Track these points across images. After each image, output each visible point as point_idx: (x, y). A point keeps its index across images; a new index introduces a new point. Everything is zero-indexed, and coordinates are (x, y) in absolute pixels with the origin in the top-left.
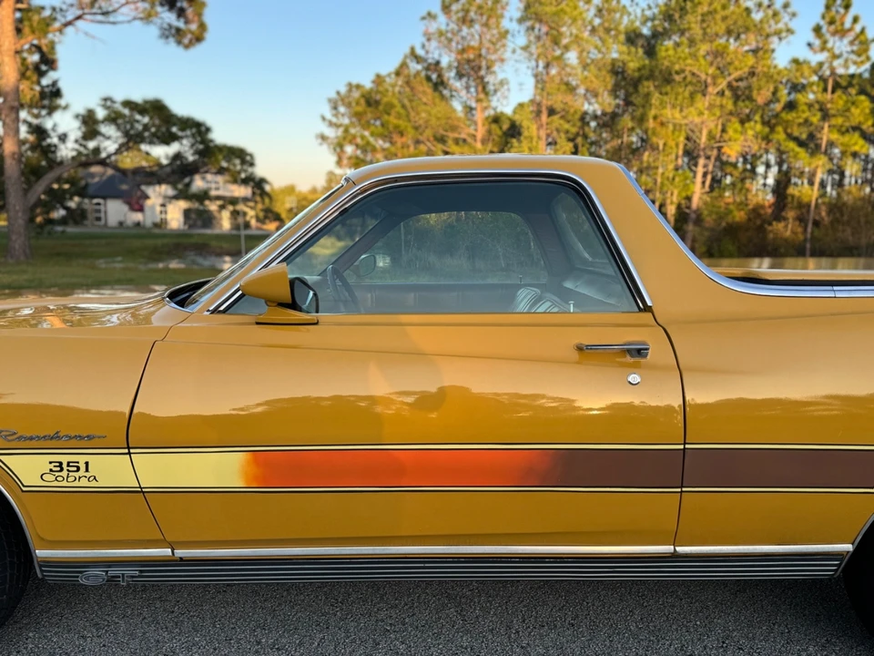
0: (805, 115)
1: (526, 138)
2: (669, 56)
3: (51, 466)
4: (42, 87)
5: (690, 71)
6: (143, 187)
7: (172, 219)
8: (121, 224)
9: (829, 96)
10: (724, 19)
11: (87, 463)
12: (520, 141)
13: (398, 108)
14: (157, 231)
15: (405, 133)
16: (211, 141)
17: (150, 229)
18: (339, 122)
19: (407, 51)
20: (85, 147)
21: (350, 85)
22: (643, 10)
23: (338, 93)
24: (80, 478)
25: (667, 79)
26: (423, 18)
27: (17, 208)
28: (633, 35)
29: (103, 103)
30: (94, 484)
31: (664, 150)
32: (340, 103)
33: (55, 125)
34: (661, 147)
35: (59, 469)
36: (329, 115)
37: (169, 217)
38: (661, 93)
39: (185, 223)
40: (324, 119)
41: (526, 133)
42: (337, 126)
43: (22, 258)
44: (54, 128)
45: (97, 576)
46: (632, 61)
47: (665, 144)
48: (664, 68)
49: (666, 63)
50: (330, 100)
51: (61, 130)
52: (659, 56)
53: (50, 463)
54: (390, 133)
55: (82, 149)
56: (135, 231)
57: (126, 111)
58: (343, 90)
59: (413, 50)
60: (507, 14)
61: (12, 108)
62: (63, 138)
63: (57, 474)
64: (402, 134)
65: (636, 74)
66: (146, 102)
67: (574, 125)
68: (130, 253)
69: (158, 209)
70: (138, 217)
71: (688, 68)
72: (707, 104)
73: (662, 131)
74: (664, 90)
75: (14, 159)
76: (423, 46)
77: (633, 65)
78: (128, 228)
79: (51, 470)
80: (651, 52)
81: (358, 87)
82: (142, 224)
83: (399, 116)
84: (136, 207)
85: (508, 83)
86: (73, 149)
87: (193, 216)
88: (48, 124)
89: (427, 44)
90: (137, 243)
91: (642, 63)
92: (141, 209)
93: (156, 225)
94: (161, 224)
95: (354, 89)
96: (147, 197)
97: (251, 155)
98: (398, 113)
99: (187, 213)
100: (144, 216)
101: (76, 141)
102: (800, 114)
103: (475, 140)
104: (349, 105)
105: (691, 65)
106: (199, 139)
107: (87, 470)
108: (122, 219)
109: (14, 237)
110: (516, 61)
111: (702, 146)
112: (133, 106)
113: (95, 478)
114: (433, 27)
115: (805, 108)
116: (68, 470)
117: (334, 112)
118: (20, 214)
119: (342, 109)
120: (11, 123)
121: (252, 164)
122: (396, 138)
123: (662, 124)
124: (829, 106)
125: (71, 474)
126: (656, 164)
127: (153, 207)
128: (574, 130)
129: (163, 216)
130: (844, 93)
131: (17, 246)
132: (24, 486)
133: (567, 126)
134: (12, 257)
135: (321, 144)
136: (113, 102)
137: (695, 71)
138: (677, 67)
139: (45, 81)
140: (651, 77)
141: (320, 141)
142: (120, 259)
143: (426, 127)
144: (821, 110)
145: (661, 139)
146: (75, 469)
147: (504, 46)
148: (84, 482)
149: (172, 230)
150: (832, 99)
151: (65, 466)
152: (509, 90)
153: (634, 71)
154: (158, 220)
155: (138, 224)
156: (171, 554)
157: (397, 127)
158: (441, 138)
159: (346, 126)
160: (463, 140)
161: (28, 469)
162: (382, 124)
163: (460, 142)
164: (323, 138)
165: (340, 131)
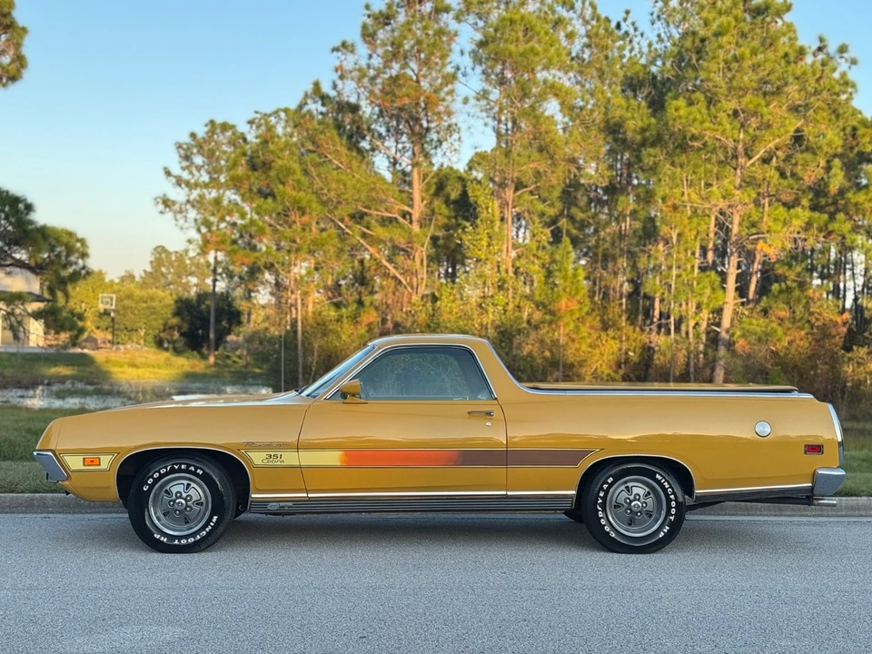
1: (484, 221)
2: (681, 117)
10: (755, 67)
11: (281, 455)
12: (475, 226)
13: (299, 175)
15: (308, 210)
16: (31, 222)
18: (192, 180)
19: (309, 88)
21: (212, 124)
22: (650, 45)
23: (193, 135)
24: (277, 461)
25: (681, 144)
26: (335, 50)
28: (635, 82)
30: (282, 464)
32: (195, 150)
35: (270, 458)
36: (176, 168)
38: (673, 164)
40: (168, 173)
41: (484, 215)
42: (190, 185)
45: (274, 506)
46: (633, 118)
48: (675, 131)
49: (678, 126)
50: (179, 146)
52: (668, 115)
53: (267, 455)
54: (287, 209)
58: (201, 132)
59: (317, 85)
60: (455, 47)
63: (269, 460)
64: (303, 211)
65: (638, 137)
67: (552, 205)
71: (708, 133)
72: (738, 181)
73: (676, 218)
74: (677, 160)
76: (335, 87)
77: (633, 124)
79: (267, 458)
80: (657, 105)
81: (225, 127)
83: (298, 186)
85: (458, 130)
89: (340, 84)
91: (646, 122)
95: (219, 130)
97: (82, 241)
98: (299, 182)
103: (411, 221)
104: (210, 155)
105: (712, 130)
107: (281, 458)
111: (733, 238)
113: (283, 461)
114: (349, 62)
116: (273, 458)
117: (185, 163)
119: (198, 160)
121: (84, 255)
122: (294, 216)
123: (675, 208)
125: (274, 460)
128: (552, 212)
132: (255, 465)
133: (540, 207)
135: (162, 212)
138: (692, 131)
140: (658, 141)
141: (161, 207)
145: (675, 229)
146: (276, 458)
147: (451, 92)
148: (278, 463)
151: (272, 456)
152: (459, 139)
153: (635, 132)
156: (306, 496)
157: (296, 202)
158: (358, 217)
159: (206, 186)
160: (391, 220)
161: (258, 458)
162: (274, 196)
163: (385, 222)
164: (167, 203)
165: (195, 194)
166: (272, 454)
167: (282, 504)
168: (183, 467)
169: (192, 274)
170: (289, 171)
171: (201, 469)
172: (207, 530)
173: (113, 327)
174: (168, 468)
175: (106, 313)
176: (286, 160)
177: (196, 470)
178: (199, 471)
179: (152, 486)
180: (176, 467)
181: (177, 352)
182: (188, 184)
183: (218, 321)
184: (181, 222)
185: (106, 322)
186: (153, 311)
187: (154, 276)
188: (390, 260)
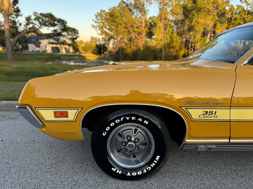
0: (239, 22)
1: (158, 27)
2: (201, 3)
3: (204, 113)
4: (14, 9)
5: (207, 8)
6: (39, 40)
7: (48, 50)
8: (33, 51)
9: (246, 16)
11: (216, 112)
12: (156, 28)
14: (44, 53)
15: (122, 25)
16: (67, 26)
17: (42, 53)
18: (98, 21)
20: (27, 27)
21: (101, 10)
23: (98, 13)
24: (212, 116)
25: (199, 10)
27: (9, 45)
29: (34, 14)
30: (216, 118)
31: (198, 31)
32: (98, 16)
33: (18, 21)
34: (197, 30)
35: (206, 114)
36: (95, 19)
37: (47, 49)
39: (52, 51)
40: (93, 20)
41: (158, 25)
42: (98, 23)
43: (11, 60)
44: (18, 22)
45: (203, 148)
46: (189, 4)
47: (199, 30)
48: (199, 7)
49: (200, 5)
50: (95, 15)
51: (20, 22)
52: (197, 3)
53: (204, 112)
54: (118, 24)
55: (26, 28)
56: (38, 53)
57: (41, 16)
58: (99, 12)
61: (7, 15)
62: (20, 24)
63: (205, 115)
65: (190, 9)
66: (47, 14)
68: (39, 59)
69: (44, 47)
70: (38, 49)
71: (207, 7)
72: (211, 18)
73: (198, 25)
74: (198, 13)
75: (8, 30)
77: (189, 6)
78: (35, 52)
79: (203, 114)
80: (195, 2)
81: (104, 11)
82: (39, 51)
83: (120, 20)
84: (38, 46)
85: (149, 11)
86: (23, 28)
87: (55, 49)
88: (17, 20)
90: (39, 57)
91: (192, 5)
92: (39, 47)
93: (43, 51)
94: (45, 51)
95: (103, 12)
96: (41, 43)
97: (77, 30)
98: (120, 18)
99: (53, 48)
100: (40, 49)
101: (24, 26)
102: (238, 21)
103: (142, 27)
104: (101, 16)
105: (207, 6)
106: (63, 25)
107: (215, 114)
108: (33, 49)
109: (8, 54)
110: (155, 4)
111: (209, 30)
112: (43, 15)
113: (217, 117)
115: (239, 19)
116: (209, 114)
117: (96, 18)
118: (10, 47)
119: (99, 18)
120: (7, 20)
121: (78, 33)
122: (119, 26)
123: (198, 23)
124: (246, 19)
125: (209, 115)
126: (196, 35)
127: (42, 46)
128: (172, 25)
129: (46, 49)
130: (250, 15)
131: (9, 57)
132: (192, 119)
133: (170, 23)
134: (8, 60)
135: (93, 28)
136: (37, 14)
137: (208, 8)
138: (203, 7)
139: (15, 7)
140: (195, 9)
141: (92, 27)
142: (36, 61)
143: (128, 23)
144: (244, 20)
145: (198, 28)
146: (211, 114)
148: (213, 118)
149: (48, 53)
150: (247, 17)
151: (208, 113)
152: (149, 13)
153: (190, 7)
154: (44, 50)
155: (38, 51)
156: (229, 141)
157: (120, 23)
158: (132, 26)
159: (100, 23)
160: (138, 27)
161: (196, 113)
162: (115, 22)
163: (137, 27)
164: (93, 26)
165: (98, 24)
166: (209, 110)
167: (208, 146)
168: (133, 118)
169: (98, 41)
170: (118, 16)
171: (147, 120)
172: (152, 165)
173: (85, 50)
174: (122, 119)
175: (83, 47)
176: (117, 14)
177: (143, 121)
178: (145, 122)
179: (109, 133)
180: (128, 119)
181: (96, 54)
182: (97, 22)
183: (103, 49)
184: (96, 30)
185: (83, 49)
186: (92, 47)
187: (91, 42)
188: (138, 36)
